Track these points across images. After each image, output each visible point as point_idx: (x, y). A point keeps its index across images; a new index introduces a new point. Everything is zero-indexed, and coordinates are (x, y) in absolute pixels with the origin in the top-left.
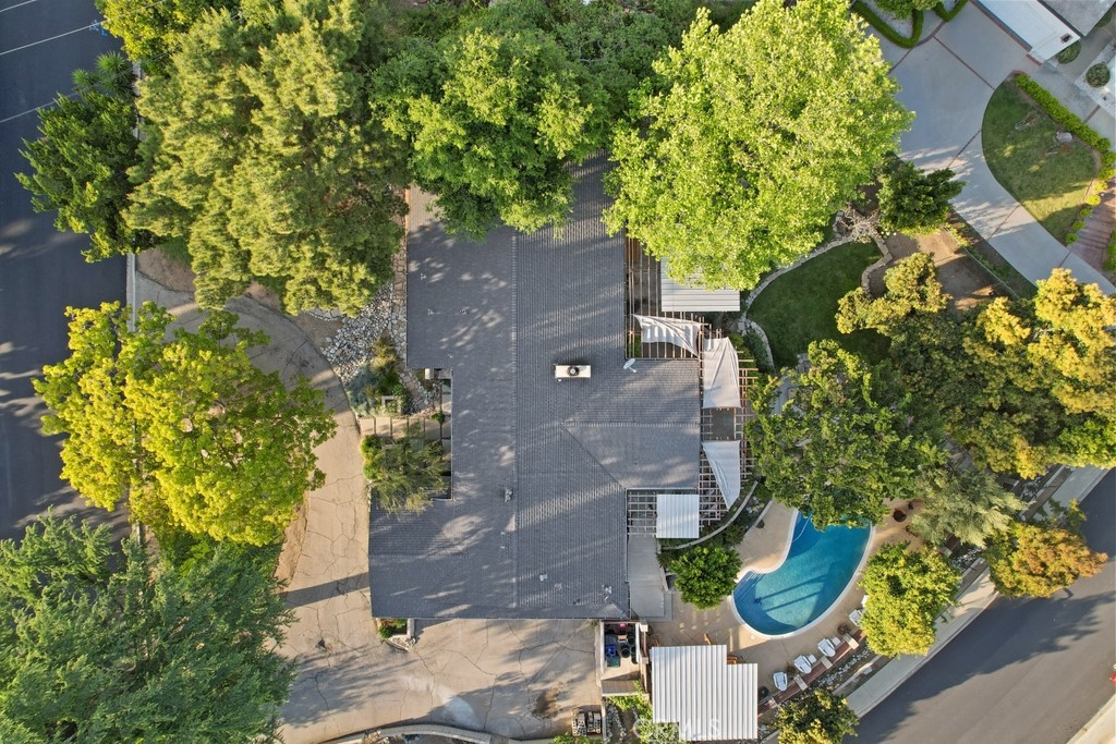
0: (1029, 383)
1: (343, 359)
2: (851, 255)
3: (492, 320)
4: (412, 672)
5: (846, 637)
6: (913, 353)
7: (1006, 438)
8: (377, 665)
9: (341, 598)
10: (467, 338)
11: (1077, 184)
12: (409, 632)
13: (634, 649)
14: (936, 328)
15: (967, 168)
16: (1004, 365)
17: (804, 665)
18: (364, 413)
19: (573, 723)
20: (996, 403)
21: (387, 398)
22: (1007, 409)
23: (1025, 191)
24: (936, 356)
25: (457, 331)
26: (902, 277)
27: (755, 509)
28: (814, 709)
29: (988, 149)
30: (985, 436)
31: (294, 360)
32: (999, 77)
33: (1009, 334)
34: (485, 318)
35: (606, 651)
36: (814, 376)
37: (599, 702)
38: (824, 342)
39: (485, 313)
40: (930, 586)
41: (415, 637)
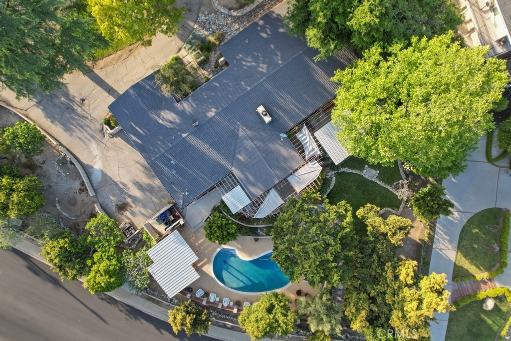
0: (390, 299)
1: (203, 25)
2: (390, 198)
3: (263, 68)
4: (98, 145)
5: (236, 307)
6: (369, 247)
7: (361, 308)
8: (91, 129)
9: (107, 94)
10: (248, 64)
11: (481, 268)
12: (113, 131)
13: (170, 225)
14: (386, 248)
15: (457, 219)
16: (391, 285)
17: (212, 298)
18: (187, 48)
19: (123, 223)
20: (373, 294)
21: (200, 52)
22: (373, 300)
23: (463, 249)
24: (375, 256)
25: (248, 58)
26: (397, 220)
27: (261, 232)
28: (199, 314)
29: (470, 222)
30: (356, 299)
31: (188, 5)
32: (501, 205)
33: (405, 276)
34: (261, 65)
35: (162, 214)
36: (332, 209)
37: (139, 228)
38: (349, 205)
39: (263, 63)
40: (280, 322)
41: (113, 136)
